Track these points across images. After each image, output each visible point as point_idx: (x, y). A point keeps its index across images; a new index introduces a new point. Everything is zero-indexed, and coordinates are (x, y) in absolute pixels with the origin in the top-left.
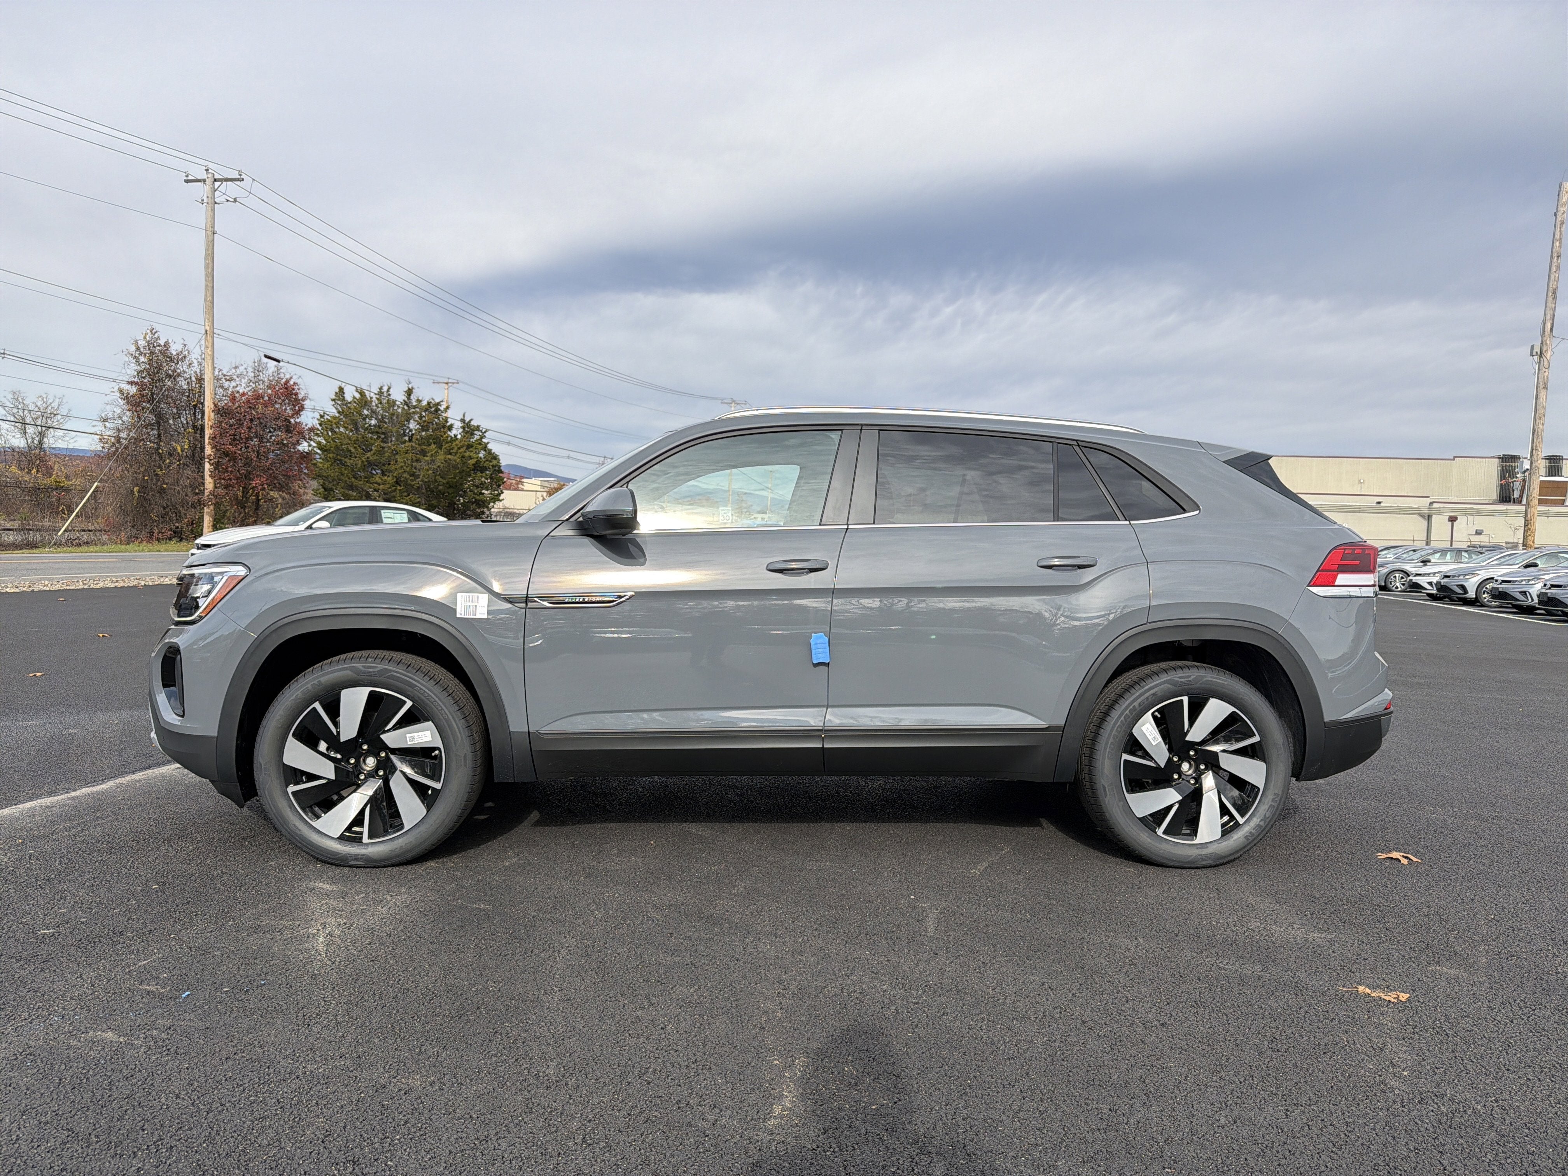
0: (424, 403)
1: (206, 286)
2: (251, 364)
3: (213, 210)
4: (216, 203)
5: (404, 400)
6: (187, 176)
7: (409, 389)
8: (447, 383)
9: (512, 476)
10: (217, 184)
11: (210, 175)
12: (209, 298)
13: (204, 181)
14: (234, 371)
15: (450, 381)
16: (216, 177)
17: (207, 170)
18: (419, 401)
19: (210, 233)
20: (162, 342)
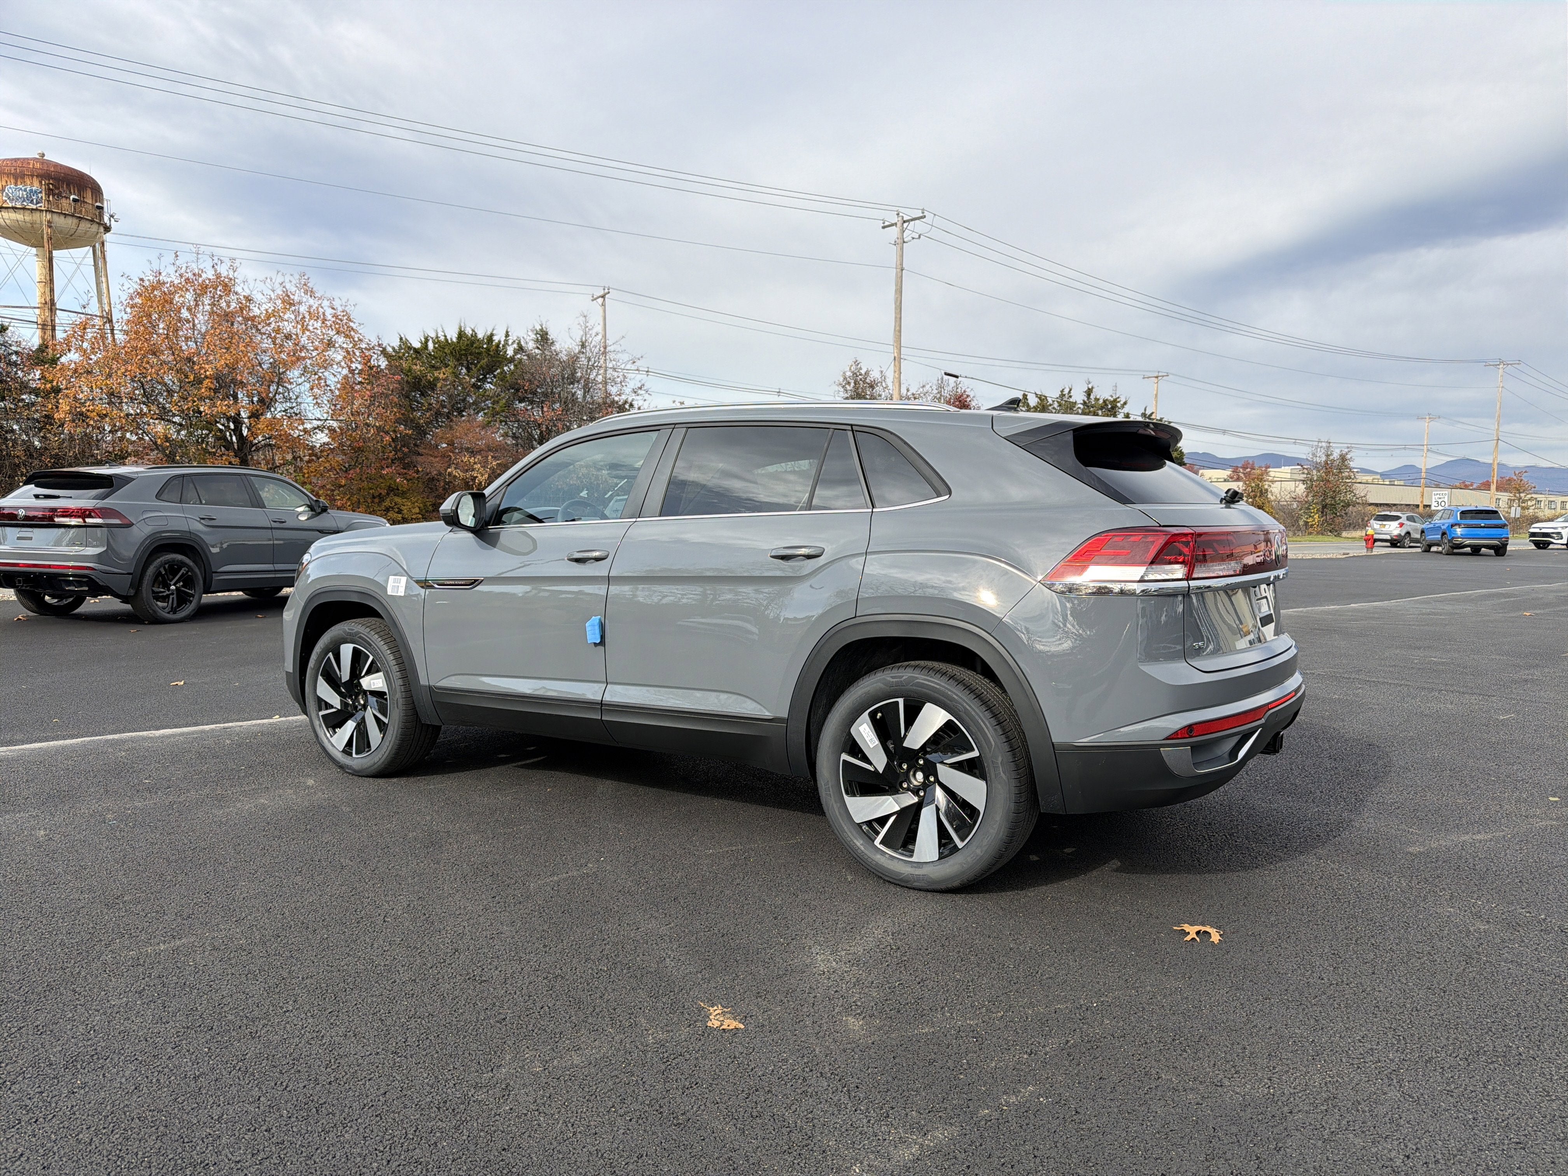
0: (1101, 401)
1: (896, 318)
2: (935, 382)
3: (902, 249)
4: (904, 242)
5: (1084, 401)
6: (884, 223)
7: (1089, 389)
8: (1157, 377)
9: (1256, 467)
10: (905, 225)
11: (900, 219)
12: (898, 328)
13: (896, 224)
14: (921, 390)
15: (1160, 374)
16: (905, 219)
17: (898, 214)
18: (1097, 400)
19: (899, 270)
20: (863, 372)
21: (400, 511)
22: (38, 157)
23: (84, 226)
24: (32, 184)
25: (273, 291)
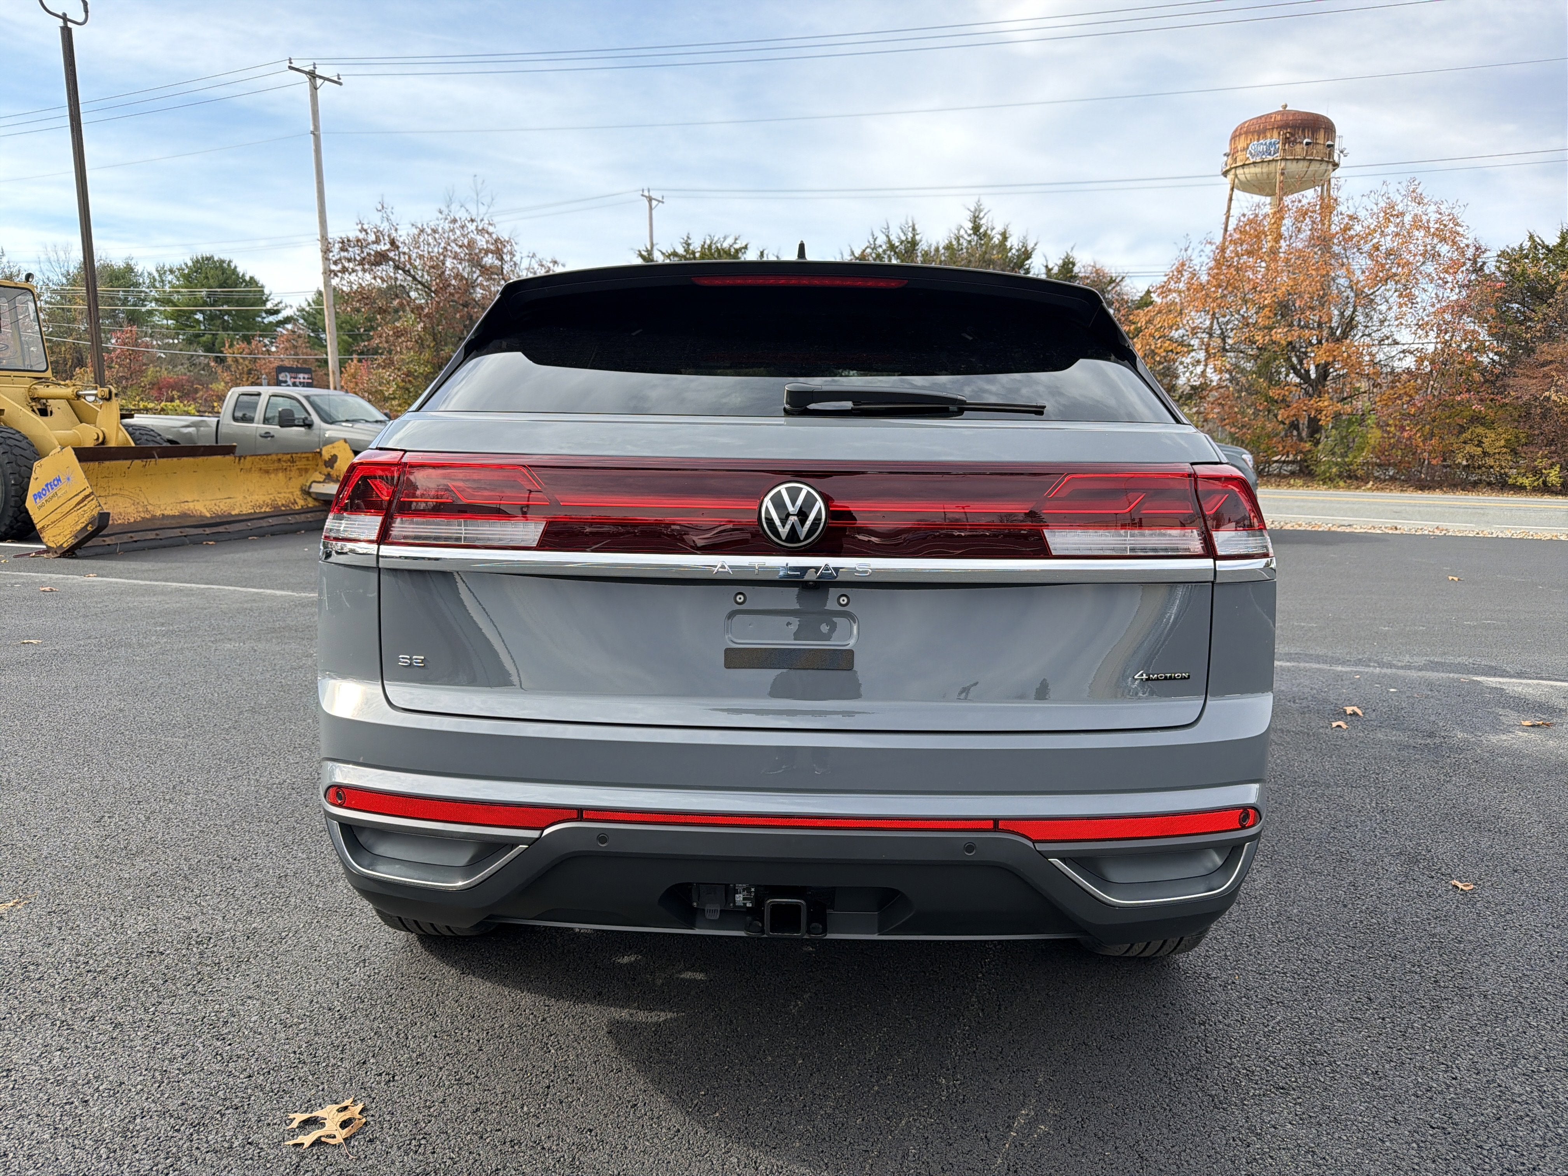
21: (1480, 444)
22: (1281, 109)
23: (1314, 166)
24: (1272, 137)
25: (1377, 204)
